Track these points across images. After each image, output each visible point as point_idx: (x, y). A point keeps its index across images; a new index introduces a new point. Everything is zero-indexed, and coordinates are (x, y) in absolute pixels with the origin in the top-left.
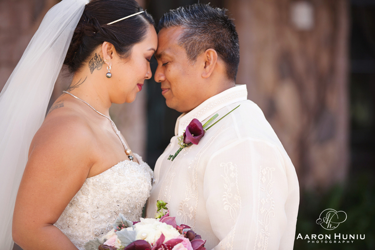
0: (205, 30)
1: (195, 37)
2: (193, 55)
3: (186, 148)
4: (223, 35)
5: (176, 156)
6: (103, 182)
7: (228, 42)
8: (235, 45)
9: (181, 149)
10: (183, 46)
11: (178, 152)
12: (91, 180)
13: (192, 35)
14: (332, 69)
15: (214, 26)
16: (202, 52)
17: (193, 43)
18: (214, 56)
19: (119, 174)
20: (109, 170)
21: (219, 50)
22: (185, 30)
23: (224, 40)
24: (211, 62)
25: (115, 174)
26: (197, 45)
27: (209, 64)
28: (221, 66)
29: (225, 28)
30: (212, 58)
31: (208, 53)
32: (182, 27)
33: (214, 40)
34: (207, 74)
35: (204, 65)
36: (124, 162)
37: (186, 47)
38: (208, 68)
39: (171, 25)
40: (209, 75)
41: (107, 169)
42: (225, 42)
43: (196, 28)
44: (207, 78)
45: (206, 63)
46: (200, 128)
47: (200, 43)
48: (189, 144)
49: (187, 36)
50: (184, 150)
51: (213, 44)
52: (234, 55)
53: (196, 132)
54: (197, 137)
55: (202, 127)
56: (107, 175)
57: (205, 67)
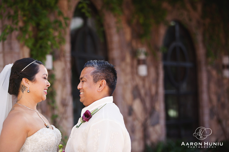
0: (103, 71)
1: (98, 73)
2: (95, 81)
3: (84, 123)
4: (111, 76)
5: (79, 126)
6: (34, 138)
7: (112, 79)
8: (115, 81)
9: (81, 123)
10: (93, 76)
11: (81, 124)
12: (29, 138)
13: (97, 72)
14: (157, 93)
15: (108, 71)
16: (100, 80)
17: (97, 76)
18: (105, 83)
19: (41, 134)
20: (36, 133)
21: (108, 81)
22: (95, 69)
23: (110, 78)
24: (103, 85)
25: (39, 134)
26: (98, 77)
27: (102, 86)
28: (107, 88)
29: (112, 73)
30: (104, 84)
31: (102, 81)
32: (94, 68)
33: (106, 77)
34: (100, 90)
35: (100, 86)
36: (43, 129)
37: (93, 77)
38: (101, 87)
39: (89, 66)
40: (101, 90)
41: (35, 133)
42: (111, 78)
43: (100, 70)
44: (99, 92)
45: (100, 85)
46: (90, 114)
47: (100, 76)
48: (85, 121)
49: (95, 72)
50: (83, 124)
51: (105, 78)
52: (113, 85)
53: (88, 116)
54: (88, 118)
55: (91, 114)
56: (35, 135)
57: (100, 87)
